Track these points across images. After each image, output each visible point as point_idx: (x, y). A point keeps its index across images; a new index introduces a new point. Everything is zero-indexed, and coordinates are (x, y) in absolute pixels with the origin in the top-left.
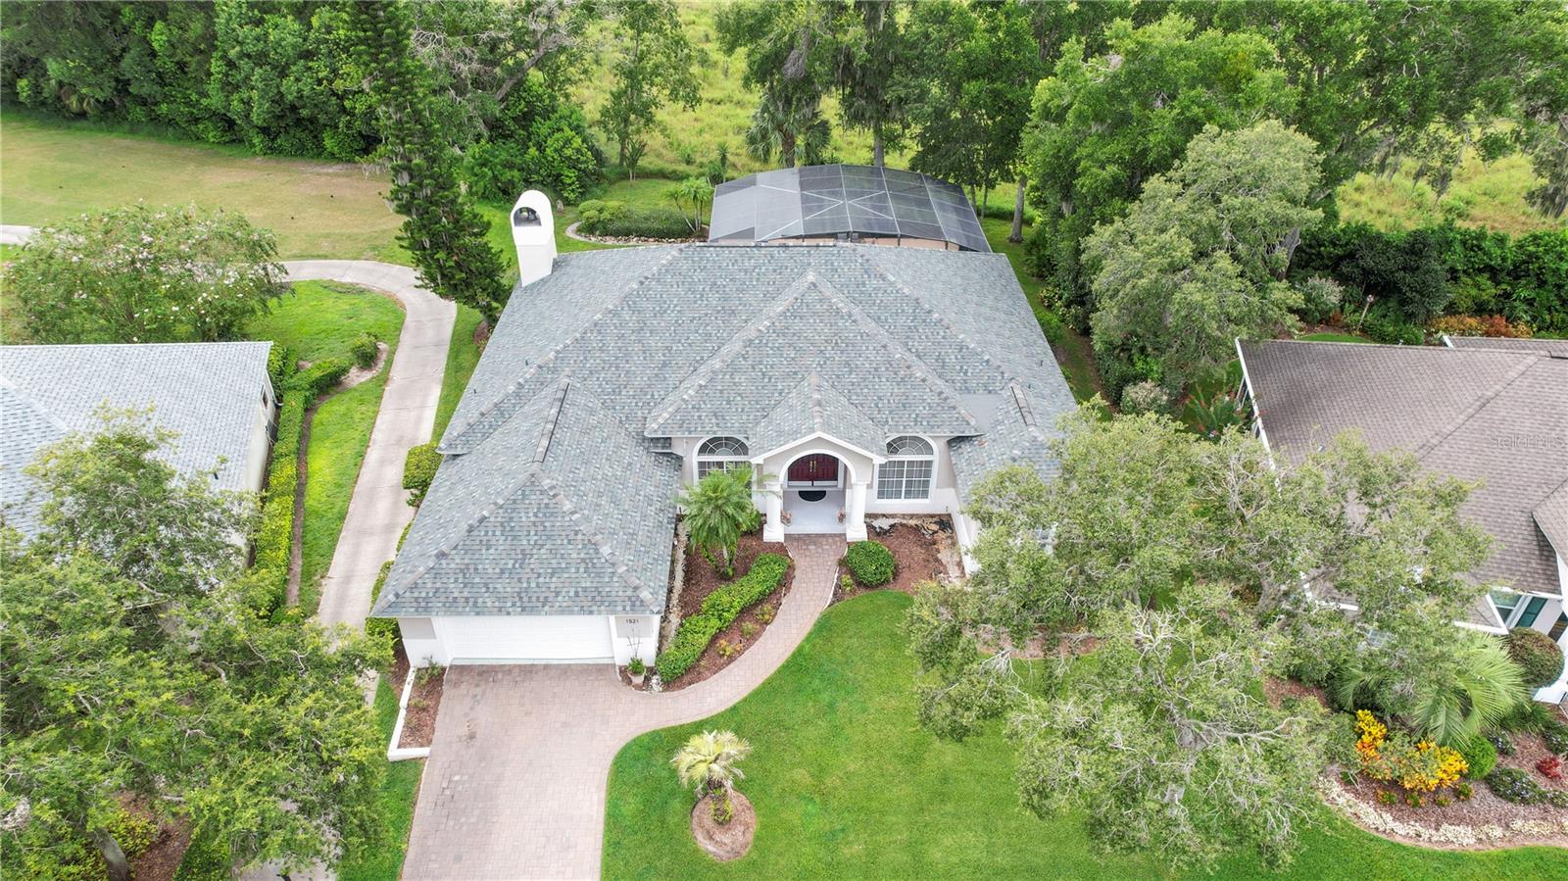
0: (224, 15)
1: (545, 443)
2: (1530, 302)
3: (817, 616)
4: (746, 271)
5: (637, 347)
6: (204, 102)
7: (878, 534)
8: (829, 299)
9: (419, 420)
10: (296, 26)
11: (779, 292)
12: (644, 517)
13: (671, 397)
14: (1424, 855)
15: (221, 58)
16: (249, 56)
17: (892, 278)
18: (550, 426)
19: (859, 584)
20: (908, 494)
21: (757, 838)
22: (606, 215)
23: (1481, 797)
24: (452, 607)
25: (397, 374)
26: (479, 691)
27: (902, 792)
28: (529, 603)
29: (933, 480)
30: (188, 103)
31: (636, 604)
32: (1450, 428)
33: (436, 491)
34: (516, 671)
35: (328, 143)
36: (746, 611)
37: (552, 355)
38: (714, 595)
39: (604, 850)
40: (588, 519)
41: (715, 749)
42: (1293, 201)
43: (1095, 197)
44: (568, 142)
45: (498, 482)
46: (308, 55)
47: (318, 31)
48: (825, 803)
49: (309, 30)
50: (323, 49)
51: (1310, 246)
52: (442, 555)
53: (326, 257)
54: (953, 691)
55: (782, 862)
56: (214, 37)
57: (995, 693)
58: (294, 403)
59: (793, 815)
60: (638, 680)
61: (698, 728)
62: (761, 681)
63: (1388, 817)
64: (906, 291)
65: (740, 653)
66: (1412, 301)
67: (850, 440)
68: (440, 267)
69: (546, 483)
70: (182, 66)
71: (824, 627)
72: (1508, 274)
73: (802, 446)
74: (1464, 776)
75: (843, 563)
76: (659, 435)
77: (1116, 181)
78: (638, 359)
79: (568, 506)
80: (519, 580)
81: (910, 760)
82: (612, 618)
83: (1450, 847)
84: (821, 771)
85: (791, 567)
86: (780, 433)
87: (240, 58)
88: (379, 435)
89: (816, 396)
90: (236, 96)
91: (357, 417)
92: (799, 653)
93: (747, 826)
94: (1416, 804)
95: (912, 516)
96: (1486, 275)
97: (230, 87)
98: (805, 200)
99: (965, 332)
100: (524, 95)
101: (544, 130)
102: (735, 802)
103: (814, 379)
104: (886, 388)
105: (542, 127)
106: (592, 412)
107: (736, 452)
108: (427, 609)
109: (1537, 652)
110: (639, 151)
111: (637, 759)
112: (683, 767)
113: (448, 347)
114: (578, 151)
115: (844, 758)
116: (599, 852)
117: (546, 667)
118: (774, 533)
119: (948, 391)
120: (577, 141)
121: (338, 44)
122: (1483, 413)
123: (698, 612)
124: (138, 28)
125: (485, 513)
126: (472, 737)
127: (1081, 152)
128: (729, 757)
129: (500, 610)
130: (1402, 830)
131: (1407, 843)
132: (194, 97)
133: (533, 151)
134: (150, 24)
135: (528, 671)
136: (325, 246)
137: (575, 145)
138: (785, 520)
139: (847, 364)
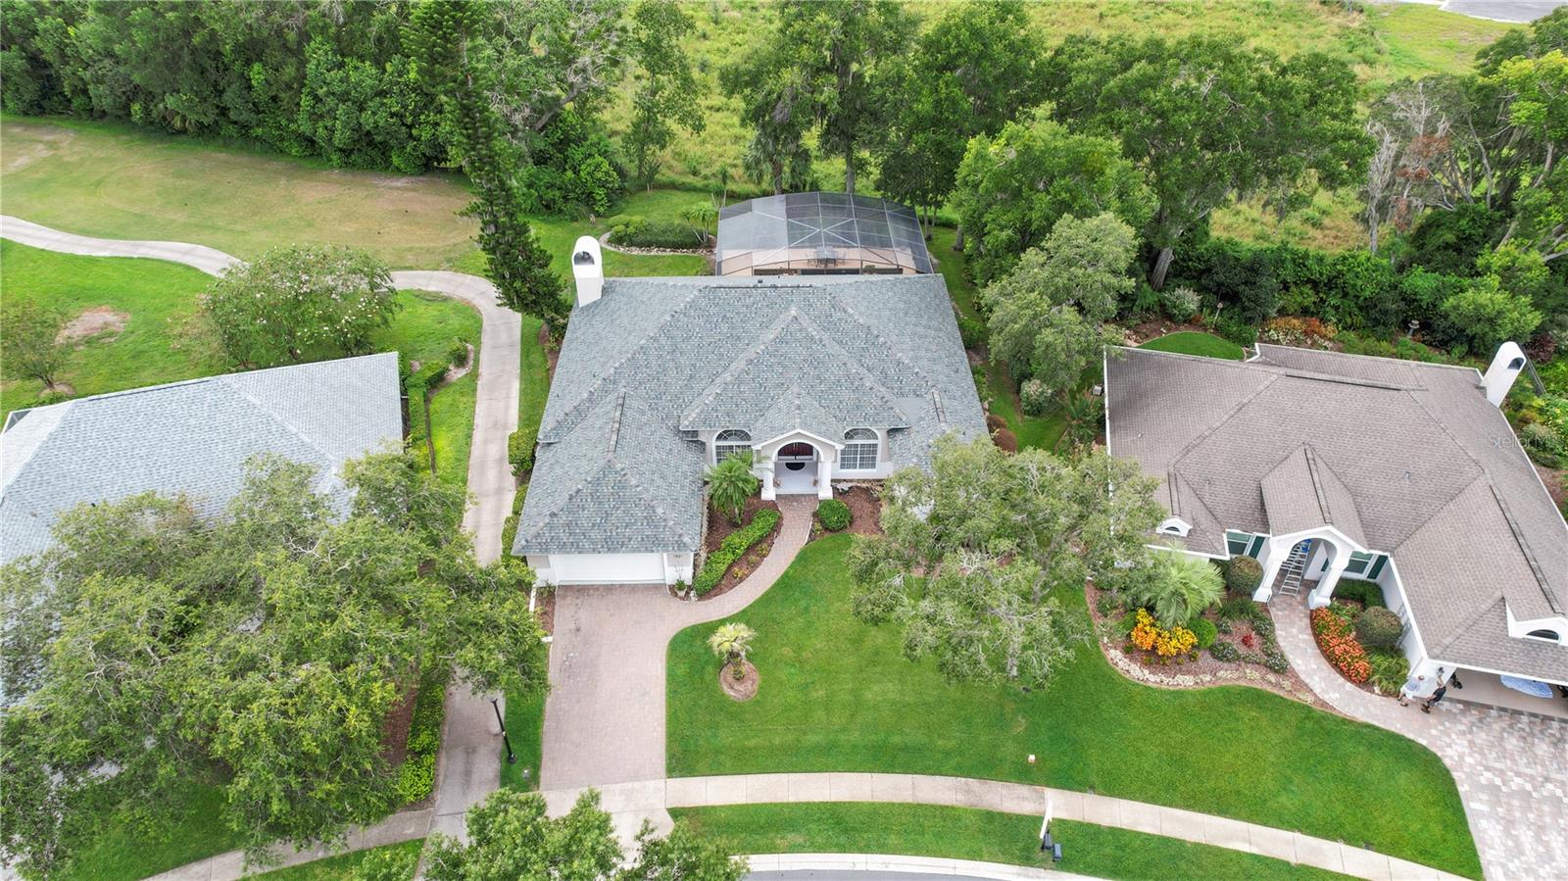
0: (315, 62)
1: (614, 437)
2: (1336, 308)
3: (798, 551)
4: (747, 307)
5: (672, 364)
6: (293, 126)
7: (840, 494)
8: (806, 329)
9: (507, 408)
10: (374, 71)
11: (770, 322)
12: (683, 487)
13: (697, 401)
14: (1162, 692)
15: (309, 93)
16: (333, 94)
17: (851, 311)
18: (617, 425)
19: (827, 529)
20: (861, 466)
21: (761, 688)
22: (632, 229)
23: (1205, 659)
24: (563, 548)
25: (484, 370)
26: (578, 601)
27: (850, 661)
28: (612, 545)
29: (879, 456)
30: (279, 128)
31: (681, 546)
32: (1218, 424)
33: (540, 469)
34: (602, 589)
35: (396, 160)
36: (751, 548)
37: (612, 371)
38: (729, 538)
39: (667, 695)
40: (647, 490)
41: (734, 634)
42: (1115, 273)
43: (997, 252)
44: (598, 166)
45: (585, 465)
46: (382, 94)
47: (391, 74)
48: (802, 667)
49: (383, 73)
50: (395, 89)
51: (1184, 260)
52: (553, 515)
53: (410, 268)
54: (871, 597)
55: (776, 701)
56: (304, 77)
57: (893, 597)
58: (416, 397)
59: (782, 674)
60: (682, 594)
61: (722, 622)
62: (760, 594)
63: (1146, 672)
64: (861, 321)
65: (747, 576)
66: (1249, 309)
67: (820, 434)
68: (517, 292)
69: (619, 466)
70: (274, 99)
71: (803, 558)
72: (1325, 285)
73: (788, 438)
74: (1194, 646)
75: (815, 515)
76: (690, 429)
77: (1010, 240)
78: (673, 373)
79: (634, 482)
80: (605, 531)
81: (854, 642)
82: (665, 555)
83: (1178, 688)
84: (800, 648)
85: (781, 518)
86: (772, 429)
87: (327, 96)
88: (478, 421)
89: (797, 402)
90: (321, 124)
91: (461, 406)
92: (786, 574)
93: (754, 681)
94: (1164, 664)
95: (864, 481)
96: (1309, 286)
97: (315, 117)
98: (790, 227)
99: (902, 351)
100: (560, 125)
101: (578, 157)
102: (746, 667)
103: (795, 389)
104: (846, 395)
105: (576, 153)
106: (643, 413)
107: (742, 439)
108: (547, 550)
109: (1246, 571)
110: (654, 170)
111: (684, 642)
112: (715, 645)
113: (519, 347)
114: (607, 173)
115: (814, 640)
116: (664, 697)
117: (621, 586)
118: (769, 494)
119: (887, 396)
120: (606, 166)
121: (407, 86)
122: (1240, 415)
123: (719, 549)
124: (237, 67)
125: (580, 487)
126: (578, 630)
127: (987, 217)
128: (743, 638)
129: (594, 550)
130: (1152, 678)
131: (1155, 686)
132: (284, 122)
133: (570, 174)
134: (248, 63)
135: (609, 589)
136: (410, 259)
137: (604, 169)
138: (776, 484)
139: (819, 377)
